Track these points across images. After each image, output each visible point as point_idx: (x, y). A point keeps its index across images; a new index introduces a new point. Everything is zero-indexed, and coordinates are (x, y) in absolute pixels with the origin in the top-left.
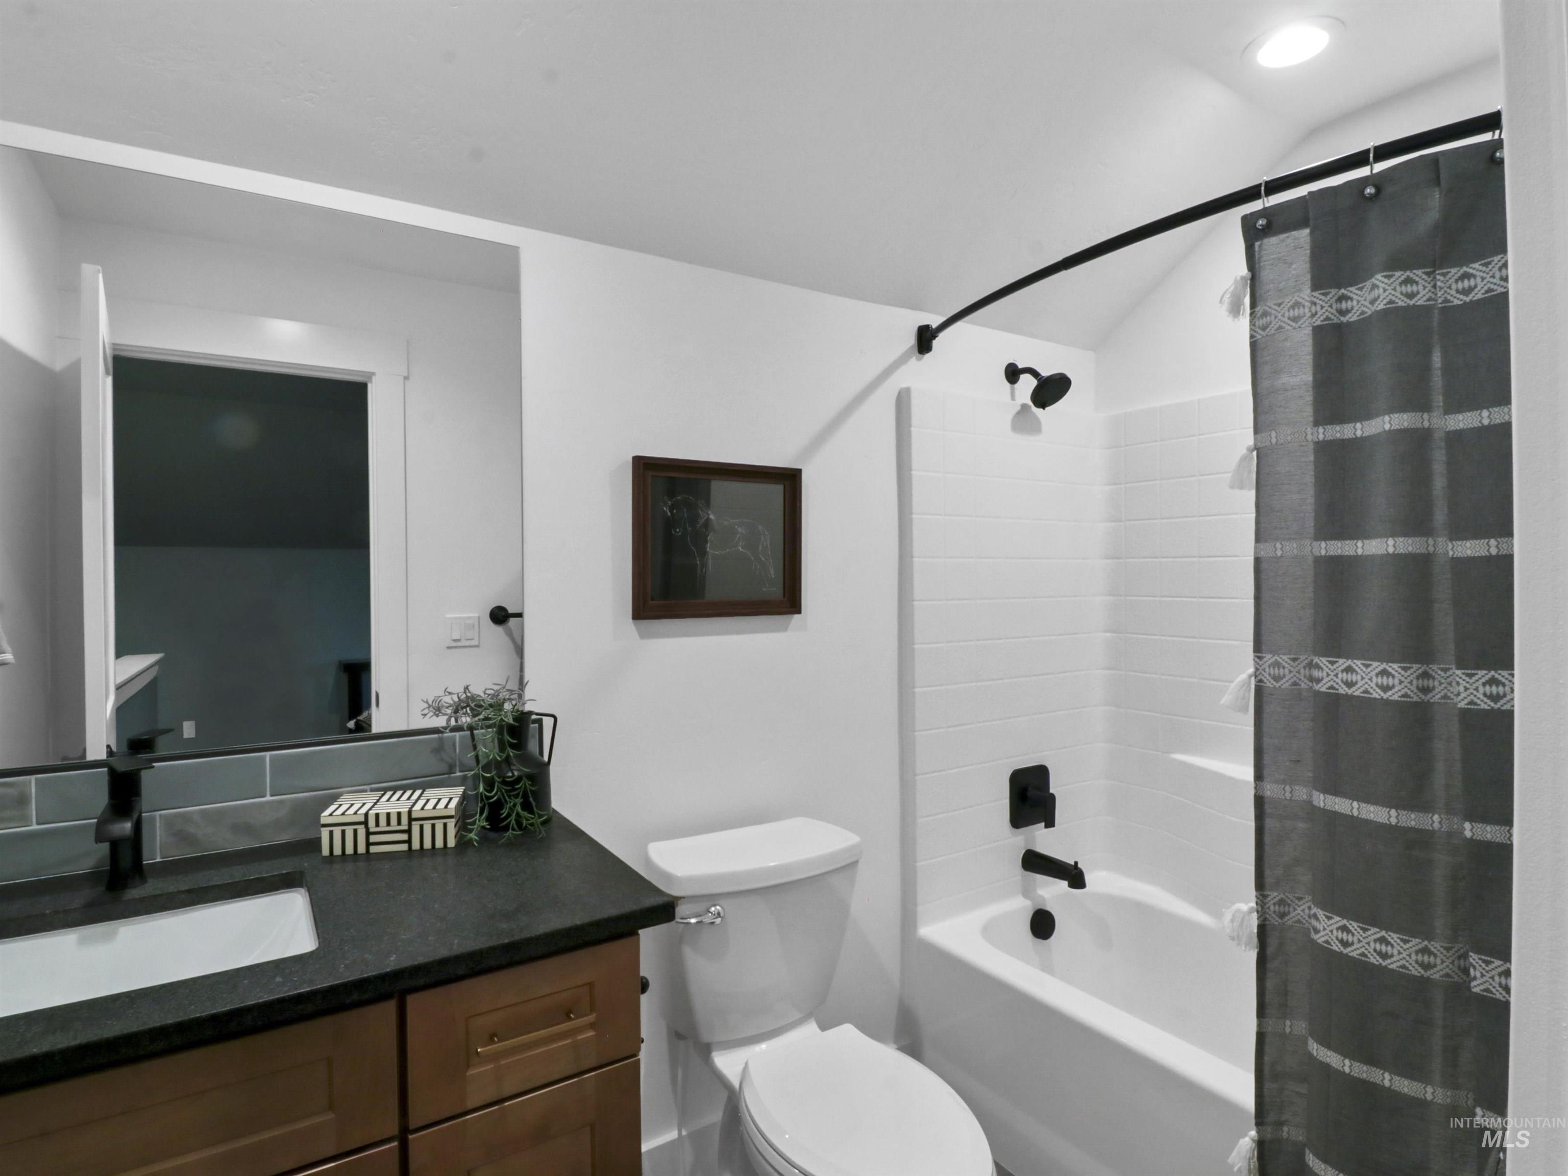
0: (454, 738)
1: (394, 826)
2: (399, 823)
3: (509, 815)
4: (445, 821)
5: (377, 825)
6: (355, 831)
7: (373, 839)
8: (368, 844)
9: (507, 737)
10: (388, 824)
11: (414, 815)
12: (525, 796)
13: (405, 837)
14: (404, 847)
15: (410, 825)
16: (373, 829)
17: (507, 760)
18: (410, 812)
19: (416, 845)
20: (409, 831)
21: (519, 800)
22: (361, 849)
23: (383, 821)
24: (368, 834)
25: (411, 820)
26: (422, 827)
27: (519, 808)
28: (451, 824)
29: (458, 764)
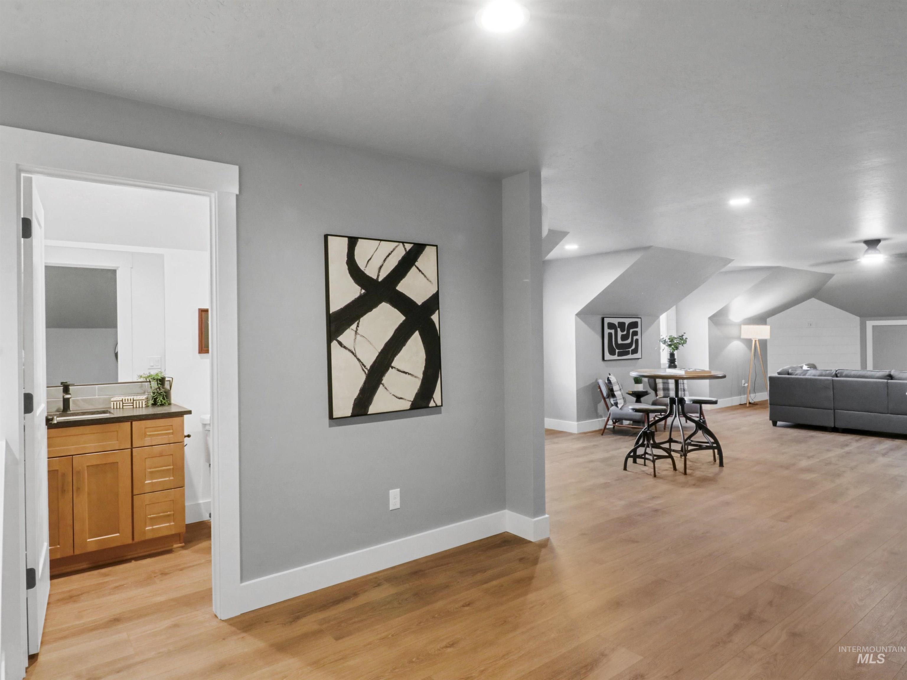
0: (145, 384)
1: (129, 402)
2: (131, 401)
3: (159, 400)
4: (142, 401)
5: (125, 401)
6: (120, 403)
7: (124, 405)
8: (123, 406)
9: (159, 382)
10: (128, 401)
11: (134, 399)
12: (163, 396)
13: (132, 404)
14: (132, 407)
15: (133, 401)
16: (124, 402)
17: (159, 388)
18: (133, 399)
19: (135, 406)
20: (133, 403)
21: (162, 397)
22: (121, 407)
23: (126, 400)
24: (123, 403)
25: (133, 400)
26: (136, 402)
27: (161, 399)
28: (144, 402)
29: (146, 391)
